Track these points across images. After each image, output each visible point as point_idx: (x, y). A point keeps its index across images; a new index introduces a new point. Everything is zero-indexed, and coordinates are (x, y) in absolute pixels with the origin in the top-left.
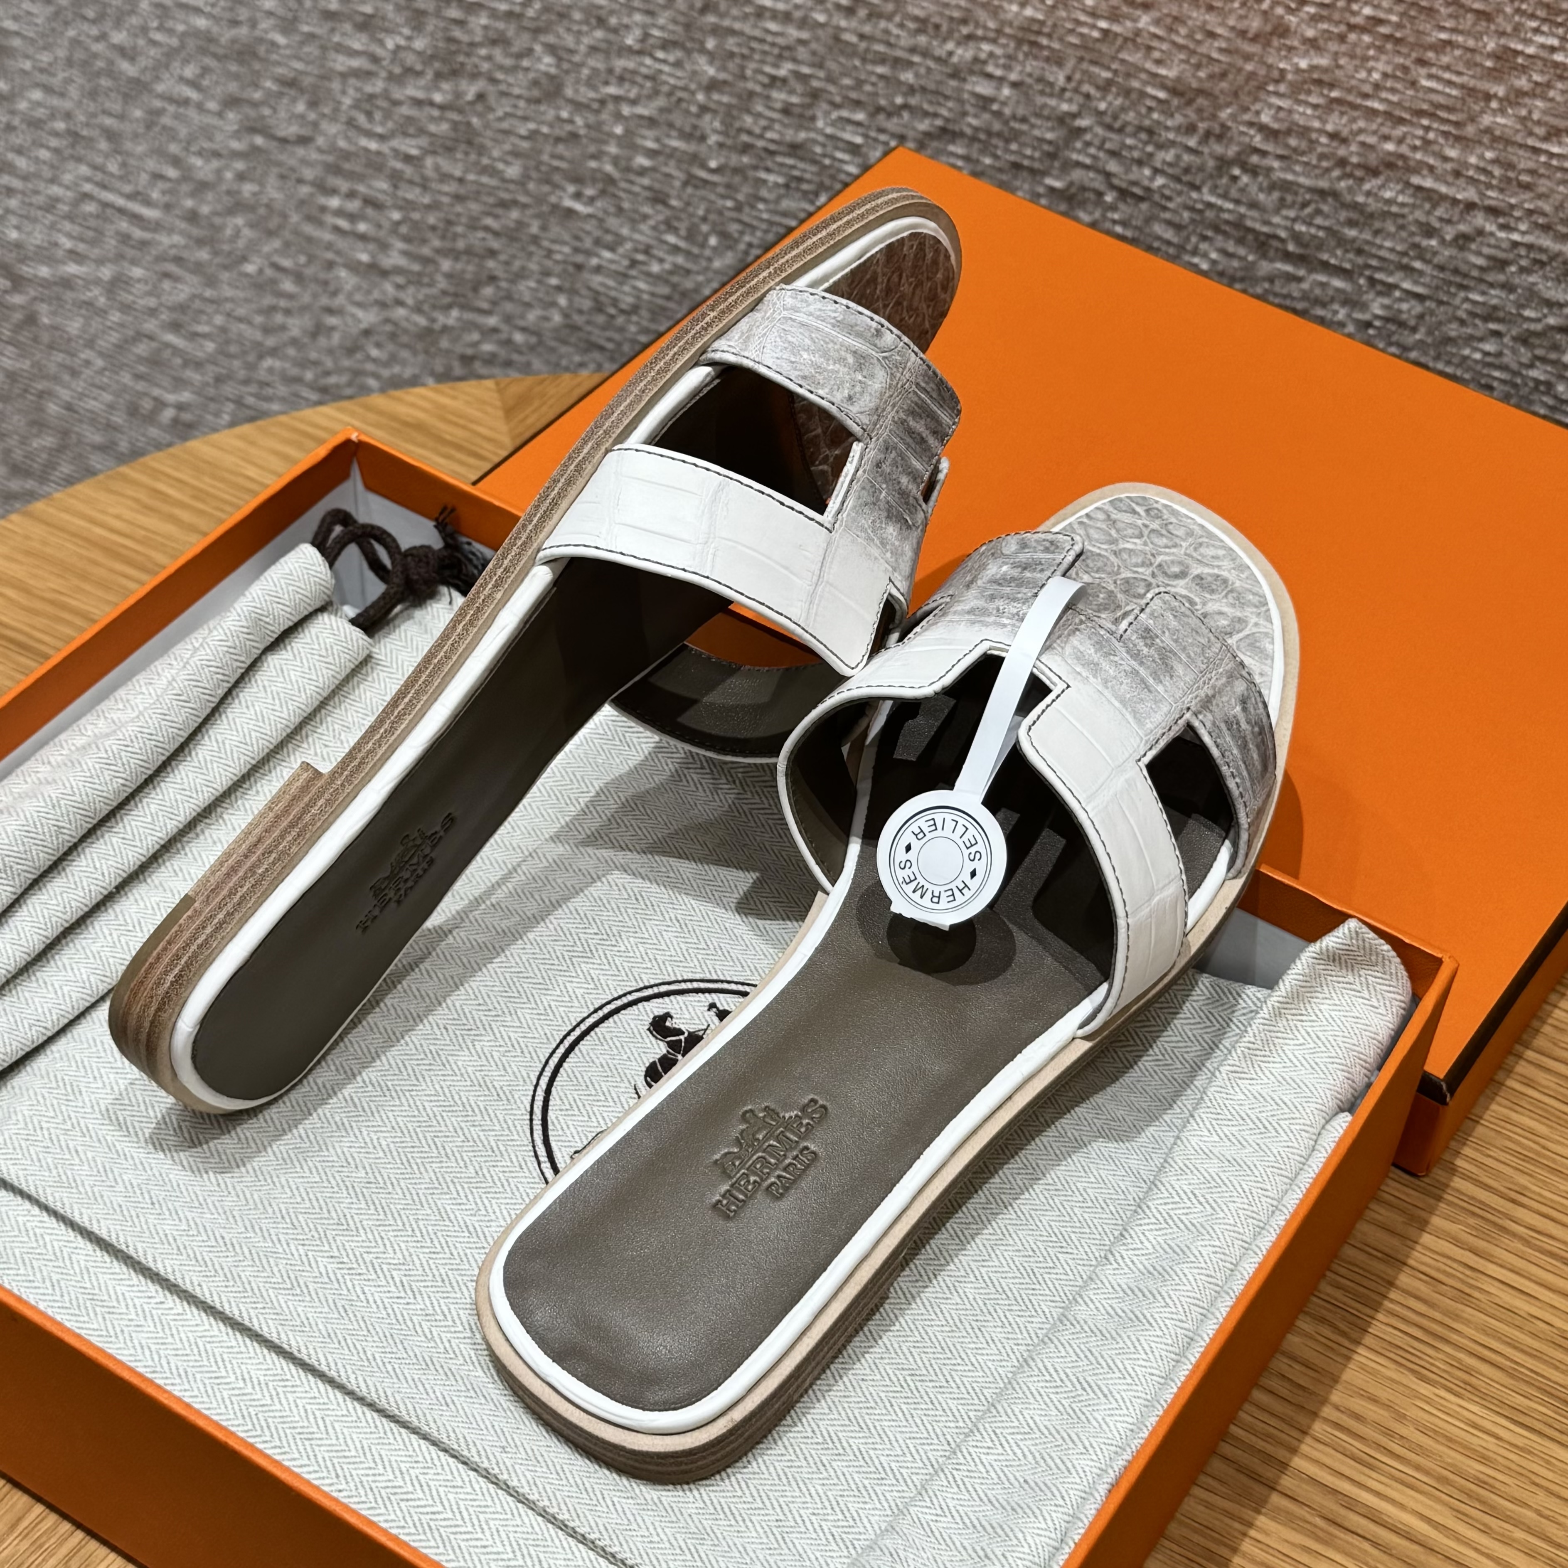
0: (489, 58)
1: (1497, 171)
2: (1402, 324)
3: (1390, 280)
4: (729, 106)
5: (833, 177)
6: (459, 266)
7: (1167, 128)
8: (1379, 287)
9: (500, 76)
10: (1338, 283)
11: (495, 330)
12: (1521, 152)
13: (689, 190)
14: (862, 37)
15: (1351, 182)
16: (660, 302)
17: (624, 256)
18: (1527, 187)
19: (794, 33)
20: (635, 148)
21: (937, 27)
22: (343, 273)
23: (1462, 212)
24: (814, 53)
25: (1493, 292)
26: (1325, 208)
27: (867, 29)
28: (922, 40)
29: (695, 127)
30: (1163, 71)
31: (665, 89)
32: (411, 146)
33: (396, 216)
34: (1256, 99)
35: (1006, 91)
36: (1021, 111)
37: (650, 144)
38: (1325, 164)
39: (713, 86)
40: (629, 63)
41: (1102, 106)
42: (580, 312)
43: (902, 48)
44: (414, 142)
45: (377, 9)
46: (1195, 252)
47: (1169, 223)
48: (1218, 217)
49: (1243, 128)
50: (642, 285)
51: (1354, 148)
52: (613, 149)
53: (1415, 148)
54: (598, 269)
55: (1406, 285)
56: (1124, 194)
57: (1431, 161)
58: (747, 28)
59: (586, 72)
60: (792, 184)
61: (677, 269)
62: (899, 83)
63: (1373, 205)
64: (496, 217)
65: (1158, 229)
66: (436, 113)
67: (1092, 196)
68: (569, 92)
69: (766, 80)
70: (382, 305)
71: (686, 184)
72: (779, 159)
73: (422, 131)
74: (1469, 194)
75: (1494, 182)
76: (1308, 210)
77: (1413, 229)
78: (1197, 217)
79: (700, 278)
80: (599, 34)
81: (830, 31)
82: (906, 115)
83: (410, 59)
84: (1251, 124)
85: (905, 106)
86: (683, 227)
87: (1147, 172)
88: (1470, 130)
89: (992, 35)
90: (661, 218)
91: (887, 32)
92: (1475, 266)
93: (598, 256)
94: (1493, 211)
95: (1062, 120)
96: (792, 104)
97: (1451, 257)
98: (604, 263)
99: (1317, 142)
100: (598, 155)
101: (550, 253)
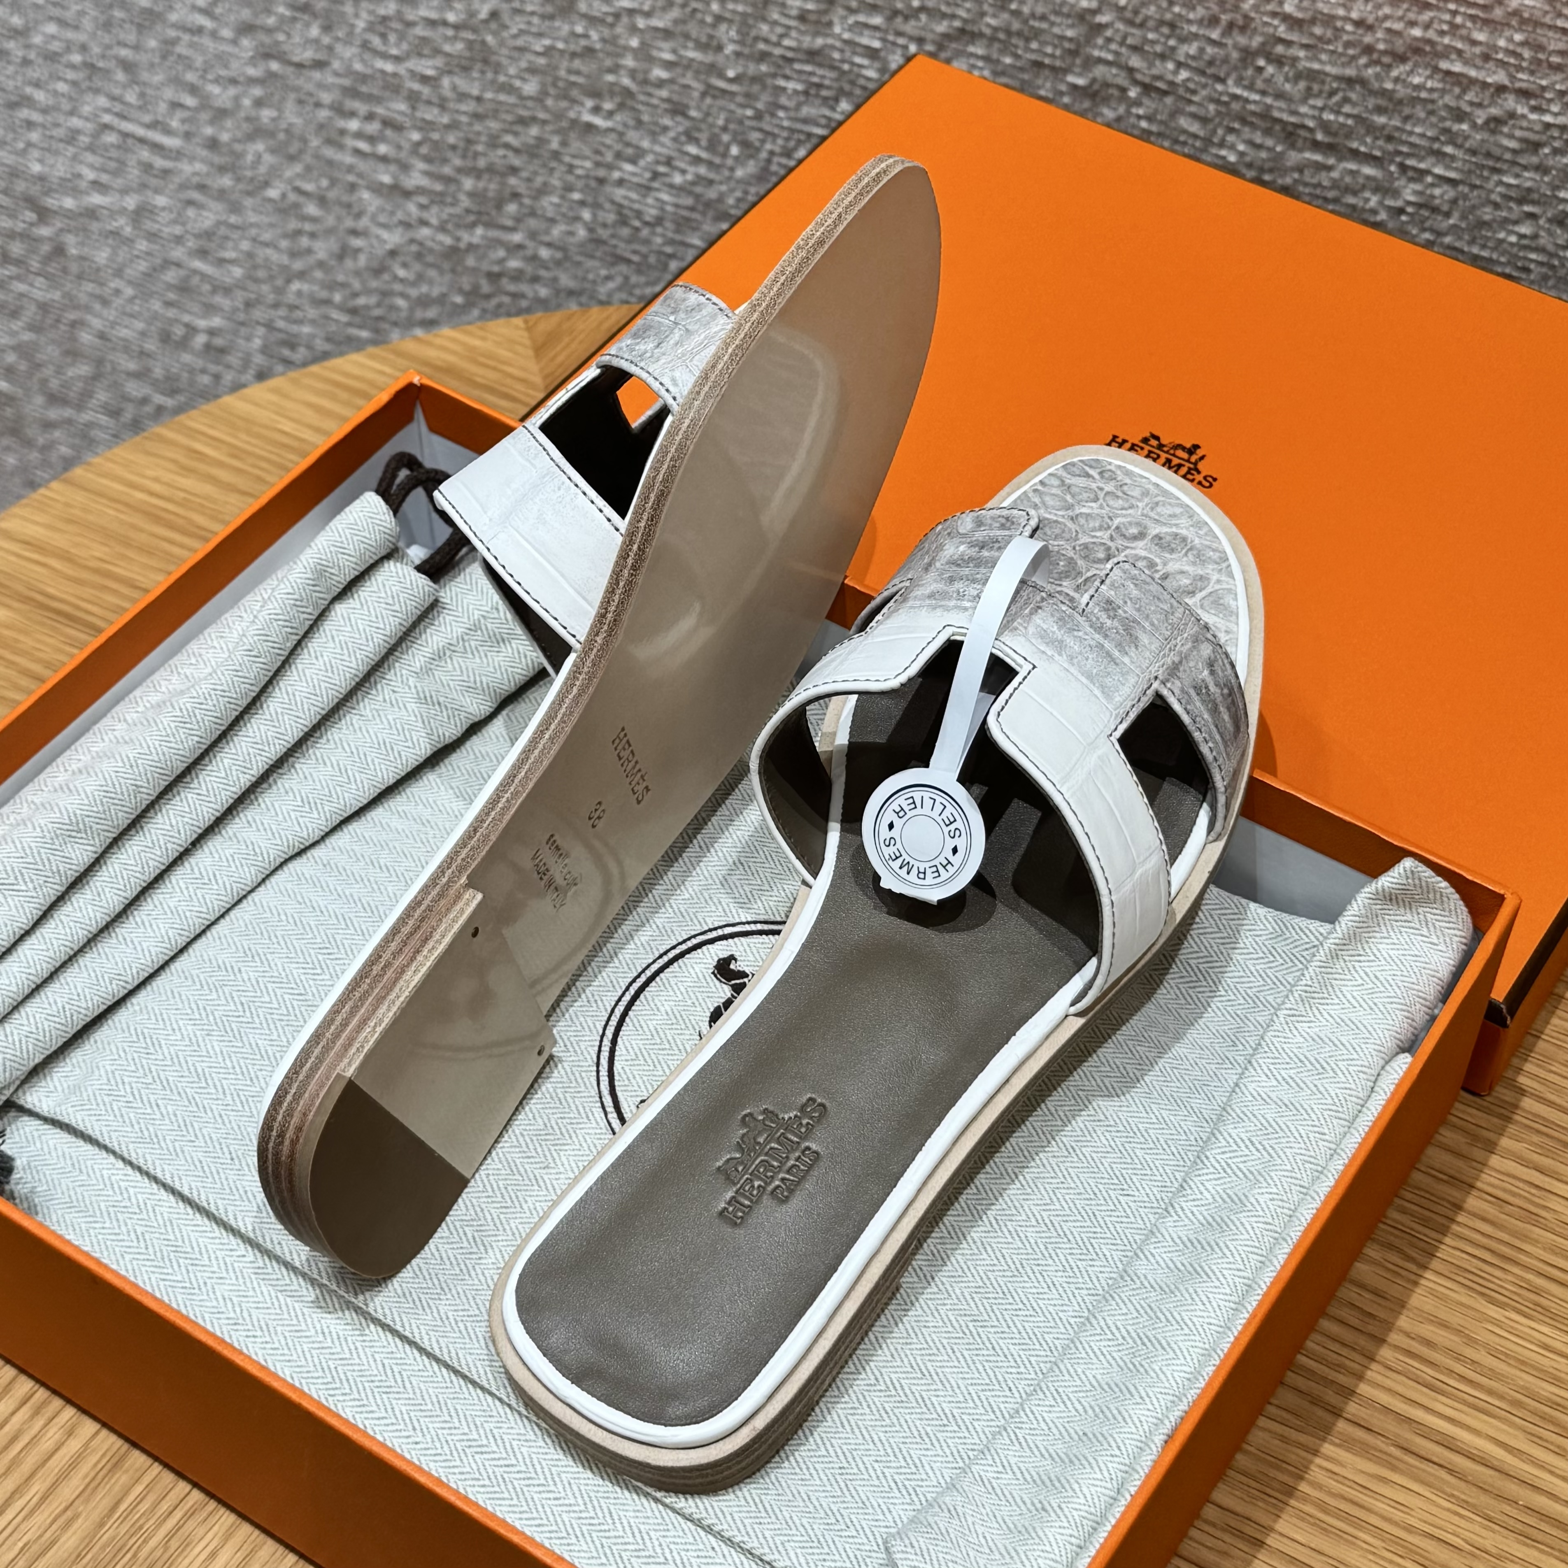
1: (1527, 53)
2: (1435, 210)
3: (1422, 166)
4: (744, 15)
5: (853, 83)
6: (481, 185)
7: (1189, 22)
8: (1410, 174)
10: (1368, 170)
11: (520, 247)
12: (1551, 34)
13: (708, 101)
15: (1378, 69)
16: (683, 213)
17: (645, 169)
18: (1558, 68)
20: (651, 60)
22: (366, 195)
23: (1492, 96)
25: (1526, 174)
26: (1353, 96)
29: (711, 37)
32: (427, 67)
33: (416, 136)
37: (668, 56)
38: (1351, 52)
42: (605, 225)
44: (430, 63)
46: (1222, 144)
47: (1194, 116)
48: (1244, 108)
49: (1265, 19)
50: (665, 197)
51: (1380, 35)
52: (629, 62)
53: (1442, 33)
54: (621, 182)
55: (1438, 170)
56: (1147, 88)
57: (1459, 45)
60: (812, 91)
61: (699, 179)
63: (1402, 92)
64: (516, 134)
65: (1183, 122)
66: (450, 32)
67: (1115, 92)
68: (583, 7)
70: (407, 225)
71: (704, 95)
72: (797, 66)
73: (437, 52)
74: (1499, 77)
75: (1524, 64)
76: (1336, 98)
77: (1443, 113)
78: (1223, 109)
79: (724, 188)
82: (923, 17)
84: (1274, 14)
85: (922, 9)
86: (704, 137)
87: (1170, 66)
88: (1498, 13)
90: (680, 129)
92: (1507, 149)
93: (620, 169)
94: (1524, 94)
95: (1082, 17)
96: (809, 11)
97: (1483, 141)
98: (626, 177)
99: (1343, 30)
100: (615, 69)
101: (571, 168)
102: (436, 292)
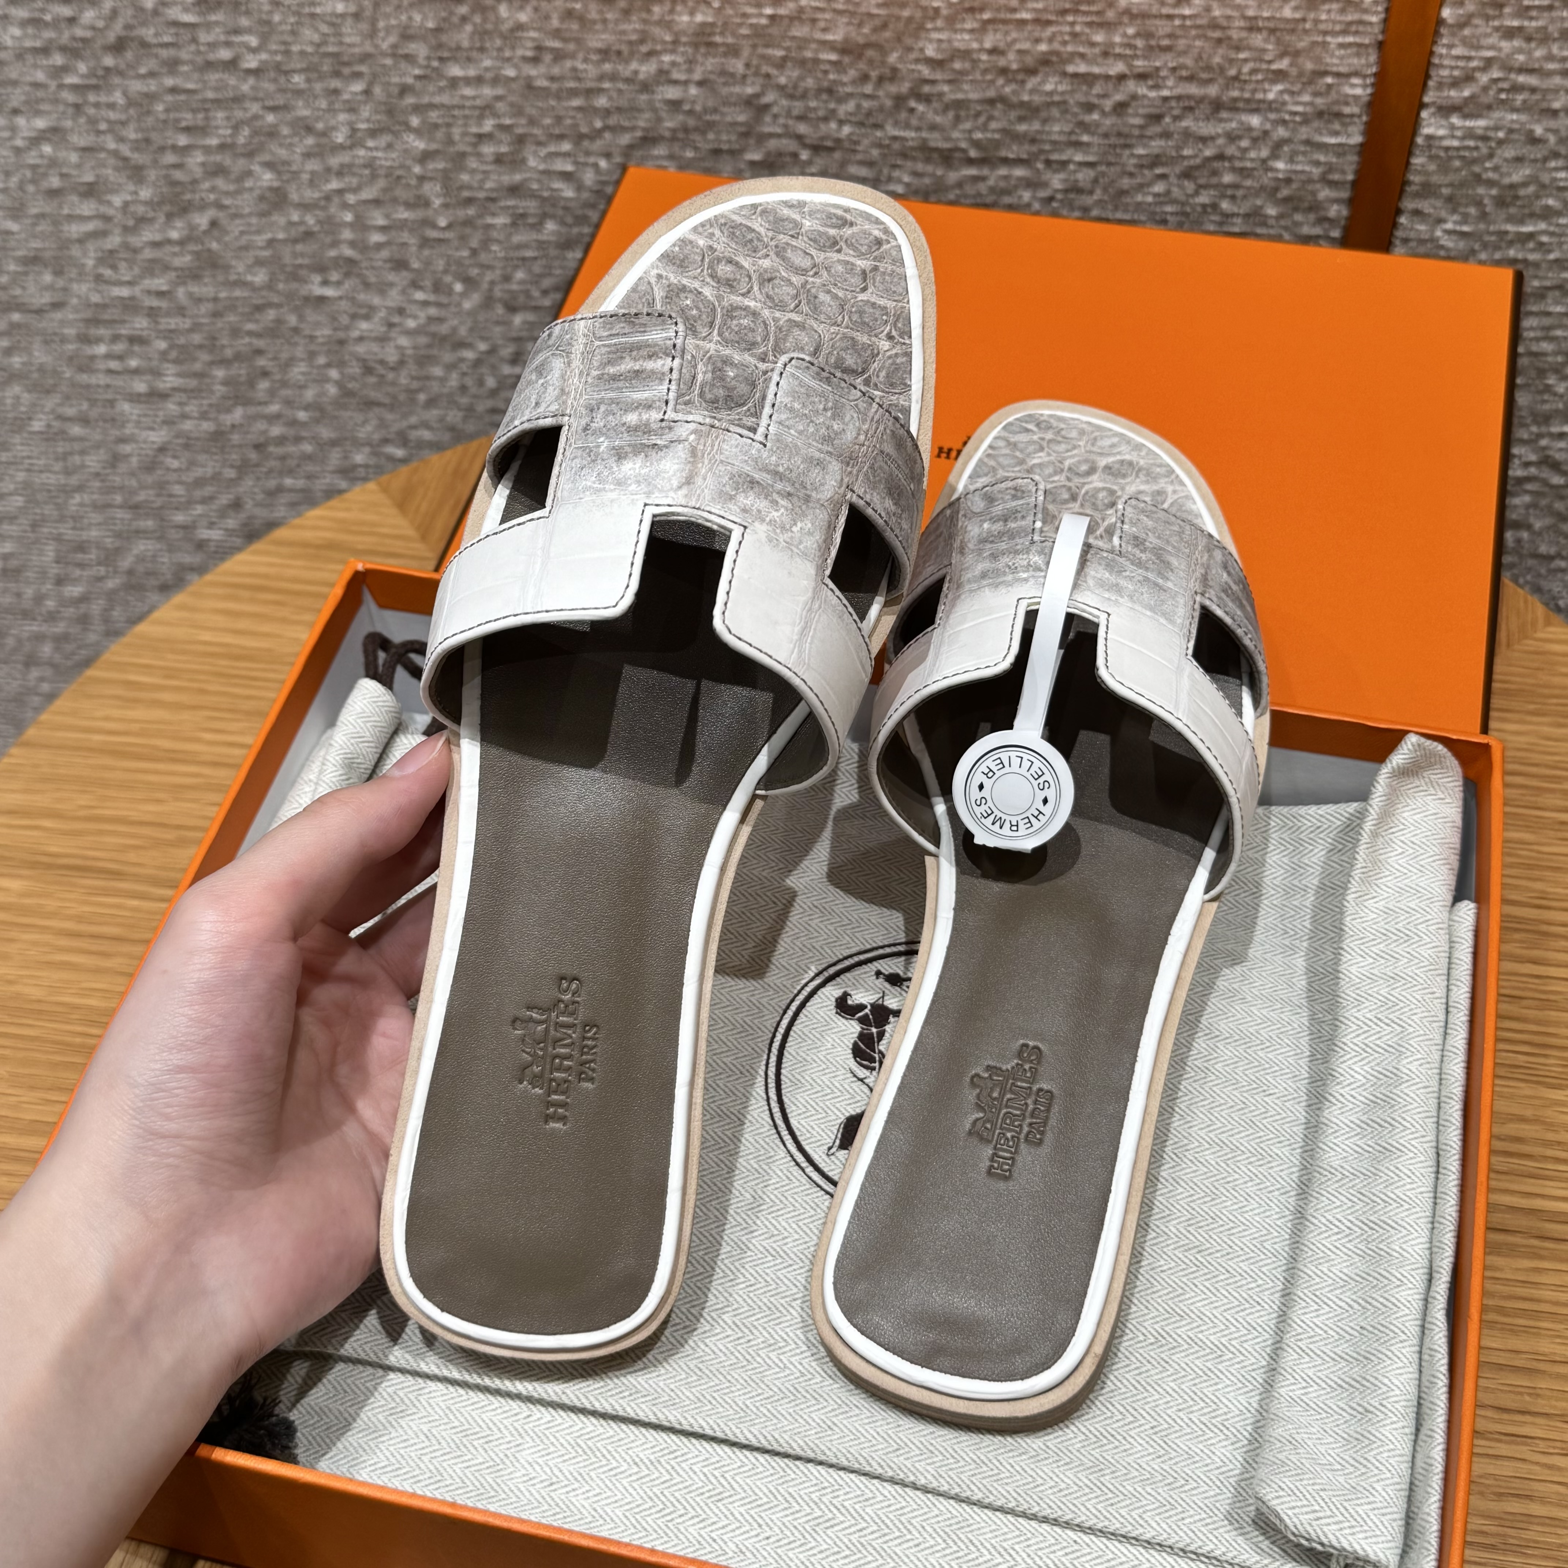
0: (213, 189)
1: (1140, 43)
2: (1079, 191)
3: (1064, 157)
4: (445, 171)
6: (232, 372)
7: (844, 84)
8: (1055, 166)
9: (227, 202)
10: (1019, 172)
11: (278, 416)
12: (1158, 22)
13: (426, 252)
14: (552, 79)
15: (1014, 85)
16: (422, 352)
17: (380, 323)
18: (1168, 49)
19: (488, 92)
20: (367, 229)
21: (619, 53)
22: (126, 407)
23: (1115, 85)
24: (512, 105)
25: (1153, 143)
26: (996, 113)
27: (556, 71)
28: (607, 67)
29: (419, 197)
30: (830, 37)
31: (382, 172)
32: (160, 283)
33: (162, 345)
34: (917, 38)
35: (693, 91)
36: (710, 103)
37: (381, 222)
38: (989, 77)
39: (425, 157)
40: (344, 158)
41: (783, 80)
42: (353, 378)
43: (591, 80)
44: (162, 281)
45: (97, 176)
46: (890, 179)
47: (862, 163)
48: (904, 145)
49: (911, 66)
50: (404, 341)
51: (1011, 56)
53: (1065, 43)
54: (361, 339)
55: (1079, 157)
57: (1081, 49)
58: (444, 99)
59: (305, 177)
60: (518, 220)
61: (431, 319)
62: (596, 110)
63: (1037, 99)
64: (257, 321)
66: (177, 249)
67: (788, 159)
68: (294, 197)
69: (474, 140)
70: (169, 422)
71: (421, 247)
72: (503, 203)
73: (167, 268)
74: (1119, 67)
75: (1139, 53)
76: (982, 120)
77: (1076, 110)
79: (455, 322)
80: (310, 141)
81: (522, 82)
82: (607, 135)
83: (141, 209)
84: (917, 61)
85: (606, 128)
86: (428, 283)
87: (833, 125)
88: (1110, 15)
89: (670, 47)
90: (406, 281)
91: (574, 69)
92: (1133, 126)
93: (357, 328)
94: (1142, 77)
95: (749, 102)
96: (503, 154)
97: (1113, 124)
98: (364, 333)
99: (979, 60)
100: (335, 244)
101: (312, 338)
102: (209, 471)
